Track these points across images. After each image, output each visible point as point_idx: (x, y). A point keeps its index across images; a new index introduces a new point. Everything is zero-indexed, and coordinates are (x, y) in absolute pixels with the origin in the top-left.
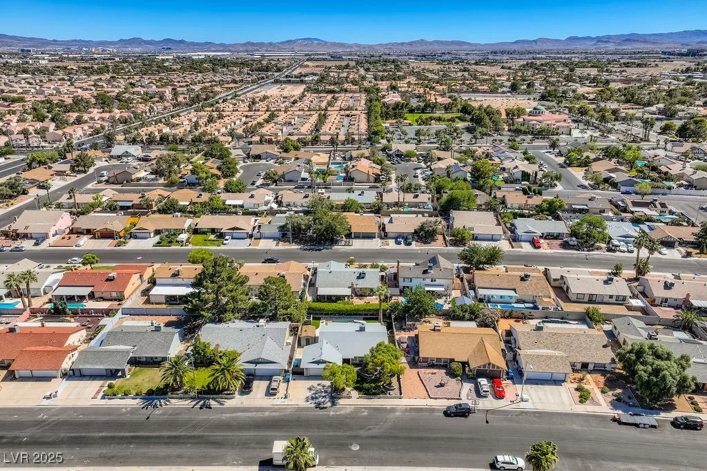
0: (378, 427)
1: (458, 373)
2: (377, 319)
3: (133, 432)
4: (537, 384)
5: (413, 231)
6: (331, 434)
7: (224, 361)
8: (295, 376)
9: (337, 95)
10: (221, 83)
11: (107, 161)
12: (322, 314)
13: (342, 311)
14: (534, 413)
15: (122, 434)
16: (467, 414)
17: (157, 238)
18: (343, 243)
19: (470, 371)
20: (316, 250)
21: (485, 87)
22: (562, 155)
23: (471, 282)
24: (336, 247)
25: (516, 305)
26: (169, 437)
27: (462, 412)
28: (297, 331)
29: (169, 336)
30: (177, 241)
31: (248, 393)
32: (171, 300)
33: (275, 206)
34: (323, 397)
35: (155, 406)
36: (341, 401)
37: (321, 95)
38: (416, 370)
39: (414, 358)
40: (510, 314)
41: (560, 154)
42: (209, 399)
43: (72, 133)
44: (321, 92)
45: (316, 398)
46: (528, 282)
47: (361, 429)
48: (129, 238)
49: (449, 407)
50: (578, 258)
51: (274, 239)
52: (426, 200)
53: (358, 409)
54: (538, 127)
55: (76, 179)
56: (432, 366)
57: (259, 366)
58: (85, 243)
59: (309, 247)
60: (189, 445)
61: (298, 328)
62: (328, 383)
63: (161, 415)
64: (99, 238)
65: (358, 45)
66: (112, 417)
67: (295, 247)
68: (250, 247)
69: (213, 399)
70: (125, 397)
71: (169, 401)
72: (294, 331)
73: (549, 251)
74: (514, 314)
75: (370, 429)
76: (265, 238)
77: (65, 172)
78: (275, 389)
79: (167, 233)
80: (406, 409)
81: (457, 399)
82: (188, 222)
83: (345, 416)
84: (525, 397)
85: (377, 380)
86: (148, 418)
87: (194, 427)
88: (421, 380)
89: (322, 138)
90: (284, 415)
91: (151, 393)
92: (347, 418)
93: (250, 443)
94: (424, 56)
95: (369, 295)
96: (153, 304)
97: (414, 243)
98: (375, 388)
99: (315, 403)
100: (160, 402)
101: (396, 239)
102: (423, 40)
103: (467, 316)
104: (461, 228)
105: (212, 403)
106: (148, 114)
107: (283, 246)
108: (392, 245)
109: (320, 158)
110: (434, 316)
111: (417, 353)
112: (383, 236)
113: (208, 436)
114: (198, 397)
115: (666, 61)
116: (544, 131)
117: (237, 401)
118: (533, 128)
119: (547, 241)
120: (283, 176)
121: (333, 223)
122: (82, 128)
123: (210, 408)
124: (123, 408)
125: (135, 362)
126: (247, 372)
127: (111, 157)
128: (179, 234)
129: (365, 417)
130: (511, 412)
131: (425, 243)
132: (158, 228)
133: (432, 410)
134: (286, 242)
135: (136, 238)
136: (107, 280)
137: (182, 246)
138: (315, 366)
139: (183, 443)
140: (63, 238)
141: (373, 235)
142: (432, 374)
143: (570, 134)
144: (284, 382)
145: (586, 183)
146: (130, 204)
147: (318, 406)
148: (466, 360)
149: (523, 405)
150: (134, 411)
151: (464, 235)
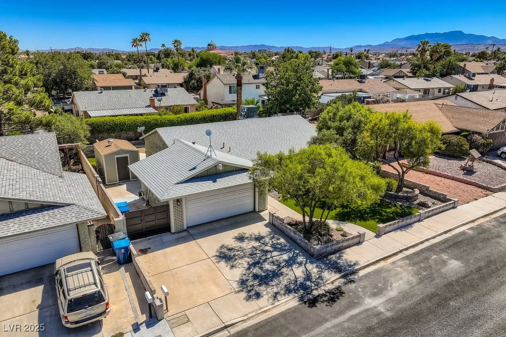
5: (181, 82)
34: (289, 263)
36: (354, 257)
62: (259, 229)
99: (289, 290)
147: (309, 297)
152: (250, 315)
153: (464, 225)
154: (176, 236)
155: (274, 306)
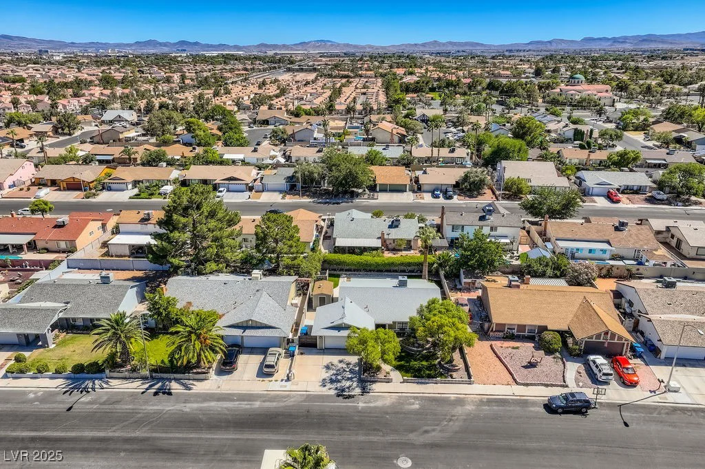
0: (438, 428)
1: (556, 346)
2: (420, 277)
3: (36, 430)
4: (684, 366)
5: (455, 183)
6: (361, 438)
7: (191, 321)
8: (304, 350)
9: (351, 80)
10: (231, 71)
11: (97, 126)
12: (341, 270)
13: (370, 265)
14: (695, 410)
15: (15, 434)
16: (584, 410)
17: (136, 191)
18: (366, 196)
19: (576, 343)
20: (334, 204)
21: (508, 73)
22: (611, 122)
23: (543, 234)
24: (357, 200)
25: (612, 262)
26: (94, 440)
27: (577, 407)
28: (307, 290)
29: (121, 290)
30: (160, 194)
31: (230, 372)
32: (137, 251)
33: (282, 161)
34: (348, 379)
35: (86, 390)
36: (377, 387)
37: (334, 80)
38: (489, 343)
39: (482, 326)
40: (608, 271)
41: (608, 121)
42: (170, 380)
43: (66, 104)
44: (335, 77)
45: (339, 381)
46: (625, 233)
47: (412, 431)
48: (101, 190)
49: (552, 399)
50: (672, 213)
51: (281, 192)
52: (465, 155)
53: (403, 400)
54: (577, 97)
55: (58, 140)
56: (511, 337)
57: (249, 333)
58: (46, 194)
59: (323, 201)
60: (122, 454)
61: (308, 285)
62: (354, 359)
63: (89, 403)
64: (64, 190)
65: (370, 47)
66: (8, 406)
67: (306, 200)
68: (250, 200)
69: (176, 380)
70: (39, 375)
71: (107, 383)
72: (302, 289)
73: (631, 206)
74: (615, 272)
75: (426, 432)
76: (268, 191)
77: (46, 132)
78: (272, 366)
79: (148, 184)
80: (481, 401)
81: (561, 386)
82: (175, 174)
83: (383, 411)
84: (673, 384)
85: (430, 357)
86: (70, 409)
87: (139, 423)
88: (498, 357)
89: (337, 107)
90: (283, 407)
91: (79, 369)
92: (387, 413)
93: (226, 452)
94: (439, 53)
95: (405, 249)
96: (112, 256)
97: (455, 197)
98: (429, 368)
99: (336, 389)
100: (94, 383)
101: (433, 192)
102: (436, 41)
103: (549, 272)
104: (516, 178)
105: (175, 387)
106: (152, 93)
107: (289, 199)
108: (427, 198)
109: (336, 124)
110: (500, 273)
111: (488, 318)
112: (416, 189)
113: (155, 439)
114: (152, 377)
115: (691, 56)
116: (585, 100)
117: (213, 383)
118: (572, 99)
119: (626, 196)
120: (293, 135)
121: (354, 169)
122: (79, 101)
123: (170, 394)
124: (31, 392)
125: (67, 326)
126: (231, 341)
127: (103, 122)
128: (162, 186)
129: (416, 413)
130: (655, 408)
131: (471, 197)
132: (137, 178)
133: (523, 403)
134: (295, 195)
135: (110, 189)
136: (56, 227)
137: (165, 198)
138: (335, 333)
139: (114, 450)
140: (21, 190)
141: (404, 189)
142: (513, 348)
143: (613, 106)
144: (286, 357)
145: (650, 144)
146: (110, 158)
147: (341, 394)
148: (566, 328)
149: (671, 398)
150: (48, 397)
151: (520, 186)
154: (319, 351)
155: (327, 391)
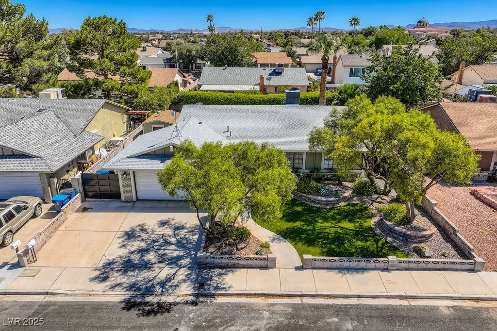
54: (423, 36)
85: (356, 213)
98: (359, 235)
152: (76, 292)
153: (451, 298)
154: (122, 204)
155: (104, 293)
